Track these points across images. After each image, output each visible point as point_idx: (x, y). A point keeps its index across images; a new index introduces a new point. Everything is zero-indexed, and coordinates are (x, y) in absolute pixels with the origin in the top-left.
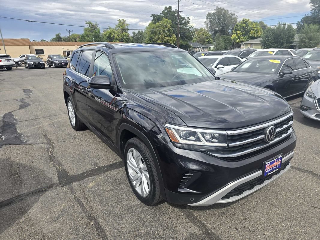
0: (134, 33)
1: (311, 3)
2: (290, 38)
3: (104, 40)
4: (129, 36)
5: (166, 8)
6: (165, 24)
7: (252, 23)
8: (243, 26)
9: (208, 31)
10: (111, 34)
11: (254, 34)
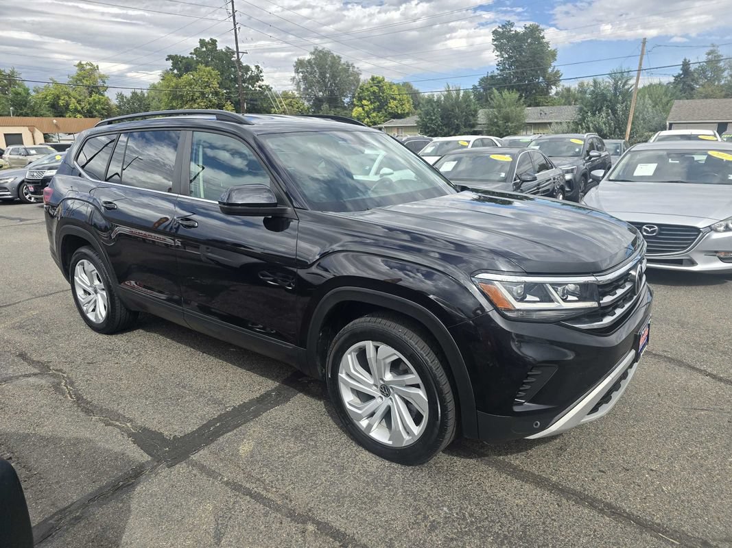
0: (121, 96)
1: (496, 51)
2: (471, 118)
3: (42, 112)
4: (108, 104)
5: (202, 42)
6: (206, 80)
7: (391, 85)
8: (374, 91)
9: (300, 97)
10: (58, 97)
11: (397, 107)
